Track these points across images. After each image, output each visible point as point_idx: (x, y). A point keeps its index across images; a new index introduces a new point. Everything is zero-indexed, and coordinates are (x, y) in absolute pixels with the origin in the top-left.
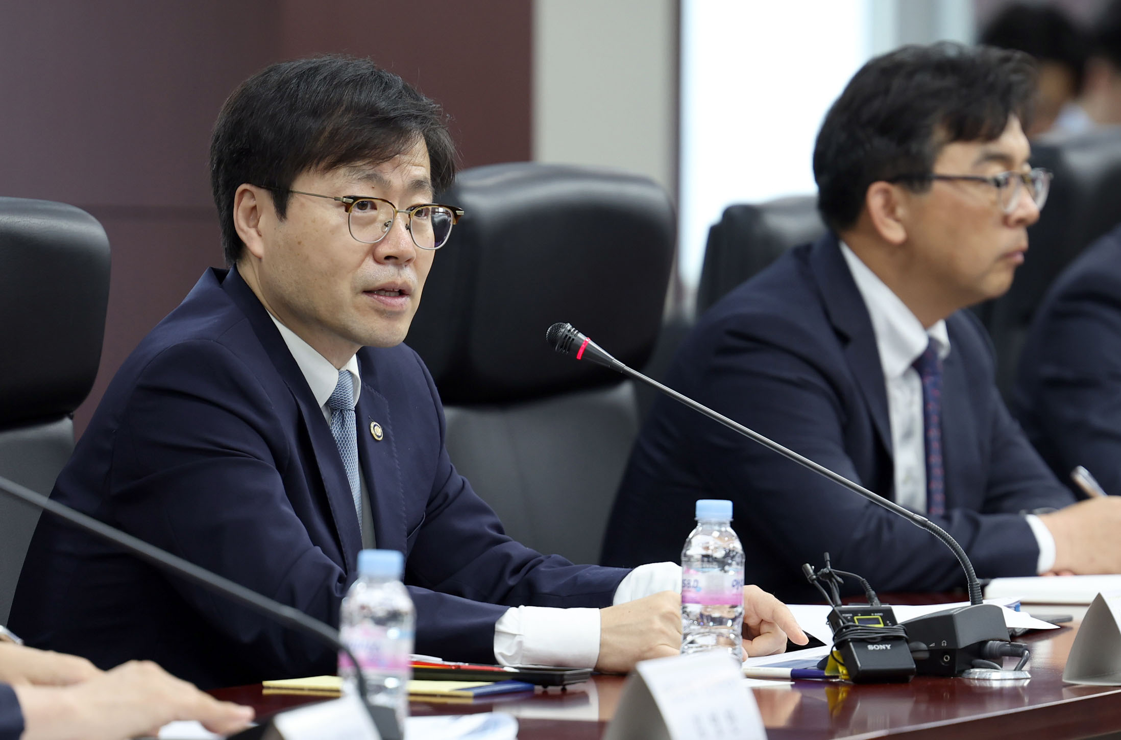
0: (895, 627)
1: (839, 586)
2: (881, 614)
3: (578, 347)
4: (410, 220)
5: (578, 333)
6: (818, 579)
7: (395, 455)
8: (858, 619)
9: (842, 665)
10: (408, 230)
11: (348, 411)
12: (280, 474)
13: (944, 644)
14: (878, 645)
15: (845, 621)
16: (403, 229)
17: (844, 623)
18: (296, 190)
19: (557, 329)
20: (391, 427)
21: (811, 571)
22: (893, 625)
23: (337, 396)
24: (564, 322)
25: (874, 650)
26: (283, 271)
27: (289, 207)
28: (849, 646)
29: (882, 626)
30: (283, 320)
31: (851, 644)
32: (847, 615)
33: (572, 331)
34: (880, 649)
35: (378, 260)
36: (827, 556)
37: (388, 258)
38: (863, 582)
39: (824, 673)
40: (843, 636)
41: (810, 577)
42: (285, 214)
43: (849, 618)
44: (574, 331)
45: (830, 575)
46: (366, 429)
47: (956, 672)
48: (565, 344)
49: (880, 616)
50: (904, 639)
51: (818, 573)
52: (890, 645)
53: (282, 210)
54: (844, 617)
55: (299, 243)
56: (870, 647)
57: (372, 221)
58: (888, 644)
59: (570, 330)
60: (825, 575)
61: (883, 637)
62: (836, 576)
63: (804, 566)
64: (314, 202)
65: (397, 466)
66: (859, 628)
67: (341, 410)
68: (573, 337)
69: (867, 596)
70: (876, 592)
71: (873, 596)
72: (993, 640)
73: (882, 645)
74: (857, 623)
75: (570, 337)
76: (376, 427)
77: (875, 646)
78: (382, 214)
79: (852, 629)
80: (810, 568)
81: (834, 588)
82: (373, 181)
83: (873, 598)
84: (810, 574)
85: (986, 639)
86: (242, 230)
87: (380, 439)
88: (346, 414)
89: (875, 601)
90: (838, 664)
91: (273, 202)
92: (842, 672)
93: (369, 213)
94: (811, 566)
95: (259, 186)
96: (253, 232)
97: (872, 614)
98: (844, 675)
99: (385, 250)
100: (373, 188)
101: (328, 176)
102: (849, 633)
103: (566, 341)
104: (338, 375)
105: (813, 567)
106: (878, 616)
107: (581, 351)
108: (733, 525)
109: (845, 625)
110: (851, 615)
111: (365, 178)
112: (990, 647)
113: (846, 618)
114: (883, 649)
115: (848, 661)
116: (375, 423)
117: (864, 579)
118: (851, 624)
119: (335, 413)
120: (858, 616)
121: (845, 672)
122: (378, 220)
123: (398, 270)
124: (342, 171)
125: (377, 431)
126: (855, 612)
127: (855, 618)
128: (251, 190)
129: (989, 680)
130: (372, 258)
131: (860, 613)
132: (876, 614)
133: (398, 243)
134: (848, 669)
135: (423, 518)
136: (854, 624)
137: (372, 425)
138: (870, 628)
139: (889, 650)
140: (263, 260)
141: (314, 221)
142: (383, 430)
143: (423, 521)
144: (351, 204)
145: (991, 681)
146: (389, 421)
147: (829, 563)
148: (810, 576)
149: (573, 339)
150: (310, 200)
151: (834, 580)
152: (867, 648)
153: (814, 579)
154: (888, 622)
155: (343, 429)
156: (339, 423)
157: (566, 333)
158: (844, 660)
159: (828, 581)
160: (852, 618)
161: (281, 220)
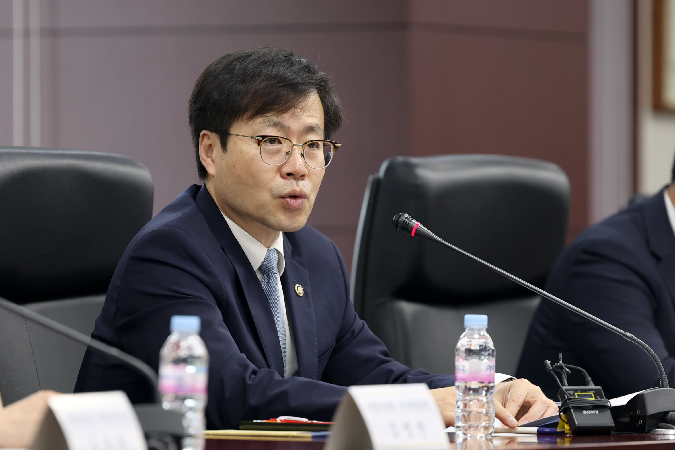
0: (602, 400)
1: (567, 375)
2: (594, 392)
3: (412, 228)
4: (303, 150)
5: (412, 219)
6: (553, 370)
7: (312, 305)
8: (578, 395)
9: (567, 423)
10: (303, 157)
11: (272, 274)
12: (220, 310)
13: (638, 412)
14: (590, 411)
15: (569, 395)
16: (299, 156)
17: (568, 397)
18: (231, 133)
19: (399, 217)
20: (309, 288)
21: (549, 364)
22: (601, 398)
23: (265, 265)
24: (404, 213)
25: (587, 414)
26: (225, 184)
27: (228, 144)
28: (571, 411)
29: (594, 399)
30: (228, 216)
31: (572, 410)
32: (570, 392)
33: (408, 218)
34: (591, 413)
35: (283, 176)
36: (561, 355)
37: (289, 174)
38: (583, 372)
39: (557, 430)
40: (567, 405)
41: (548, 369)
42: (226, 148)
43: (572, 394)
44: (410, 218)
45: (561, 367)
46: (291, 288)
47: (646, 431)
48: (404, 226)
49: (593, 393)
50: (609, 408)
51: (554, 366)
52: (598, 411)
53: (224, 145)
54: (568, 393)
55: (234, 166)
56: (585, 412)
57: (278, 151)
58: (597, 410)
59: (407, 218)
60: (558, 367)
61: (593, 406)
62: (565, 368)
63: (545, 361)
64: (241, 140)
65: (313, 312)
66: (578, 400)
67: (268, 273)
68: (409, 222)
69: (586, 381)
70: (591, 378)
71: (590, 381)
72: (673, 411)
73: (593, 411)
74: (577, 397)
75: (407, 222)
76: (299, 287)
77: (588, 411)
78: (285, 147)
79: (572, 400)
80: (548, 362)
81: (564, 376)
82: (278, 127)
83: (590, 382)
84: (549, 366)
85: (668, 410)
86: (203, 159)
87: (301, 295)
88: (271, 276)
89: (591, 384)
90: (565, 423)
91: (219, 141)
92: (567, 428)
93: (276, 146)
94: (549, 361)
95: (211, 131)
96: (209, 160)
97: (588, 392)
98: (567, 430)
99: (287, 169)
100: (279, 131)
101: (251, 123)
102: (571, 403)
103: (404, 224)
104: (266, 251)
105: (550, 362)
106: (591, 393)
107: (414, 231)
108: (488, 331)
109: (569, 398)
110: (573, 392)
111: (273, 125)
112: (671, 416)
113: (570, 394)
114: (593, 414)
115: (570, 421)
116: (299, 285)
117: (585, 370)
118: (573, 397)
119: (264, 275)
120: (578, 392)
121: (568, 428)
122: (282, 151)
123: (297, 183)
124: (259, 120)
125: (300, 290)
126: (576, 391)
127: (576, 394)
128: (207, 134)
129: (667, 435)
130: (279, 175)
131: (580, 391)
132: (590, 392)
133: (295, 164)
134: (570, 426)
135: (333, 345)
136: (575, 397)
137: (296, 286)
138: (586, 400)
139: (597, 414)
140: (215, 178)
141: (241, 153)
142: (304, 290)
143: (333, 347)
144: (261, 141)
145: (668, 435)
146: (309, 284)
147: (561, 360)
148: (548, 367)
149: (409, 223)
150: (240, 139)
151: (564, 371)
152: (583, 413)
153: (551, 370)
154: (598, 397)
155: (268, 286)
156: (267, 282)
157: (404, 219)
158: (568, 420)
159: (560, 371)
160: (574, 394)
161: (224, 152)
